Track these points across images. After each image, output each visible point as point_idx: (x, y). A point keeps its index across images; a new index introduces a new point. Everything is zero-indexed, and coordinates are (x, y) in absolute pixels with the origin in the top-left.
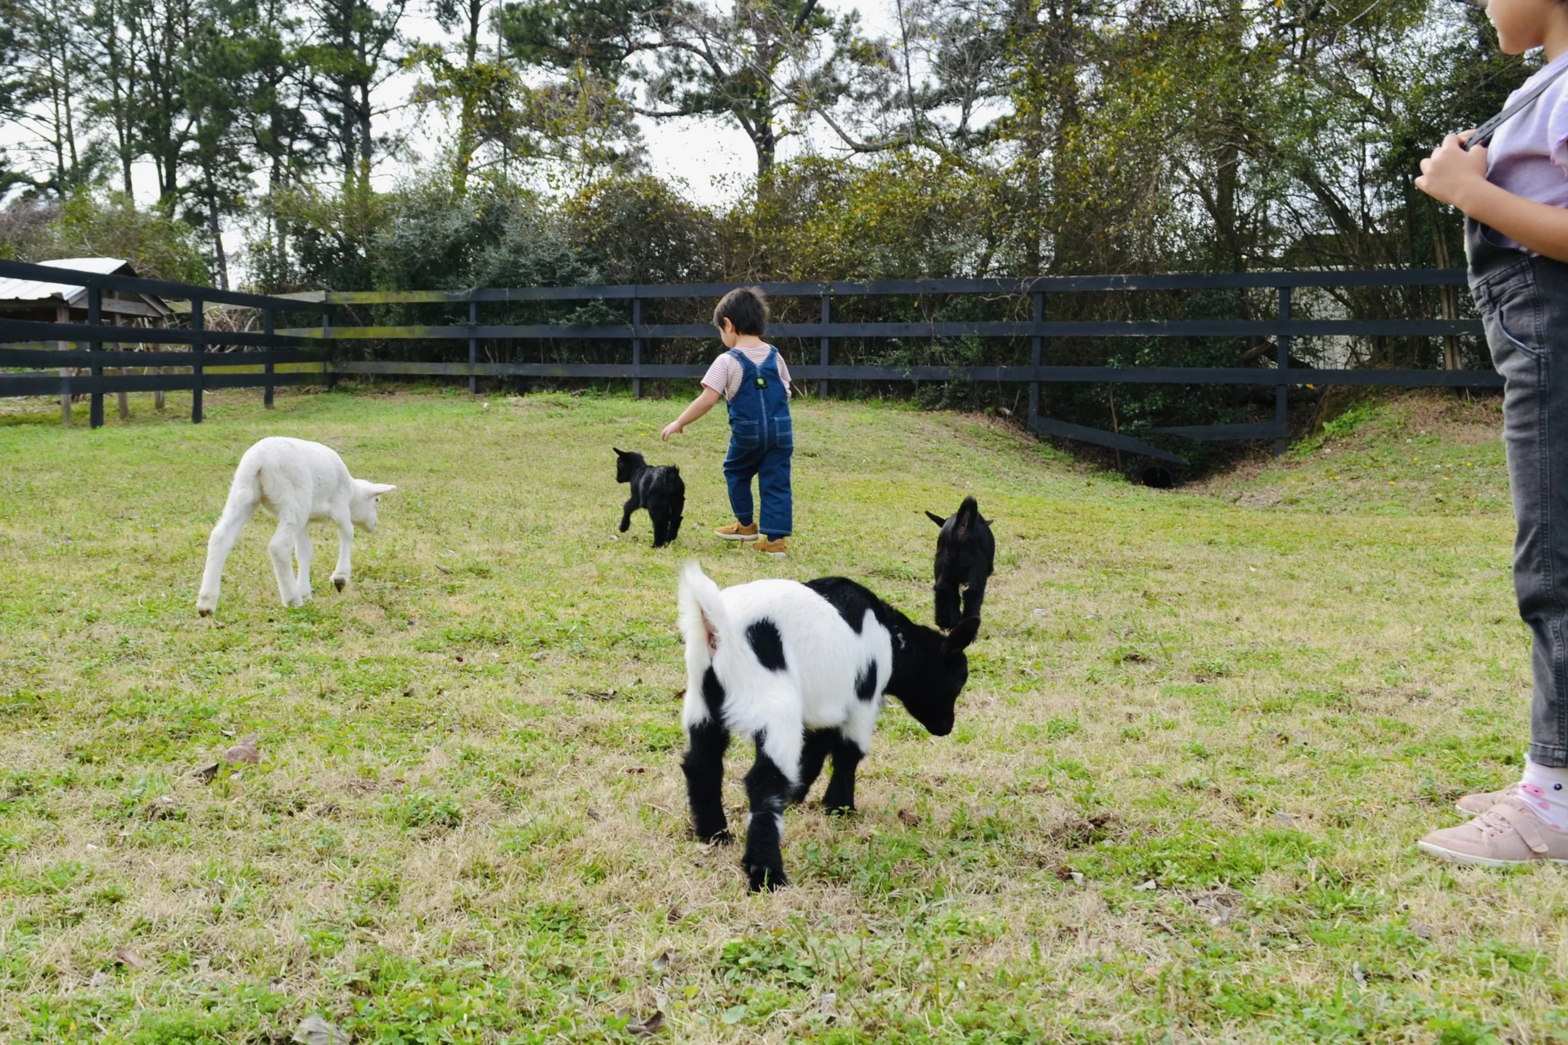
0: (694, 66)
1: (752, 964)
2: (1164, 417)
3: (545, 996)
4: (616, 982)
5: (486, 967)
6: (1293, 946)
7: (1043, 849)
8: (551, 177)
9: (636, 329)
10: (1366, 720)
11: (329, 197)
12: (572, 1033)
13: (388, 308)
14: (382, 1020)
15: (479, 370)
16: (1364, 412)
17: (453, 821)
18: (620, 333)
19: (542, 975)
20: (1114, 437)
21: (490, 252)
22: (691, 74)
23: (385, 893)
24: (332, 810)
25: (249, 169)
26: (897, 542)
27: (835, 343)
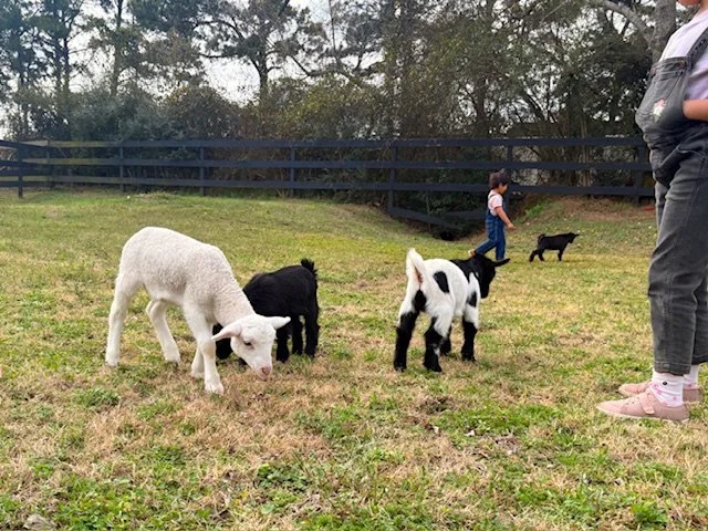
0: (229, 33)
1: (274, 479)
2: (451, 207)
3: (164, 498)
4: (202, 489)
5: (132, 482)
6: (550, 465)
7: (417, 414)
8: (159, 87)
9: (201, 163)
10: (565, 350)
11: (48, 93)
12: (179, 520)
13: (79, 150)
14: (74, 515)
15: (125, 181)
16: (544, 206)
17: (114, 402)
18: (194, 164)
19: (163, 486)
20: (428, 217)
21: (130, 122)
22: (228, 37)
23: (77, 443)
24: (49, 398)
25: (8, 78)
26: (328, 265)
27: (297, 171)
